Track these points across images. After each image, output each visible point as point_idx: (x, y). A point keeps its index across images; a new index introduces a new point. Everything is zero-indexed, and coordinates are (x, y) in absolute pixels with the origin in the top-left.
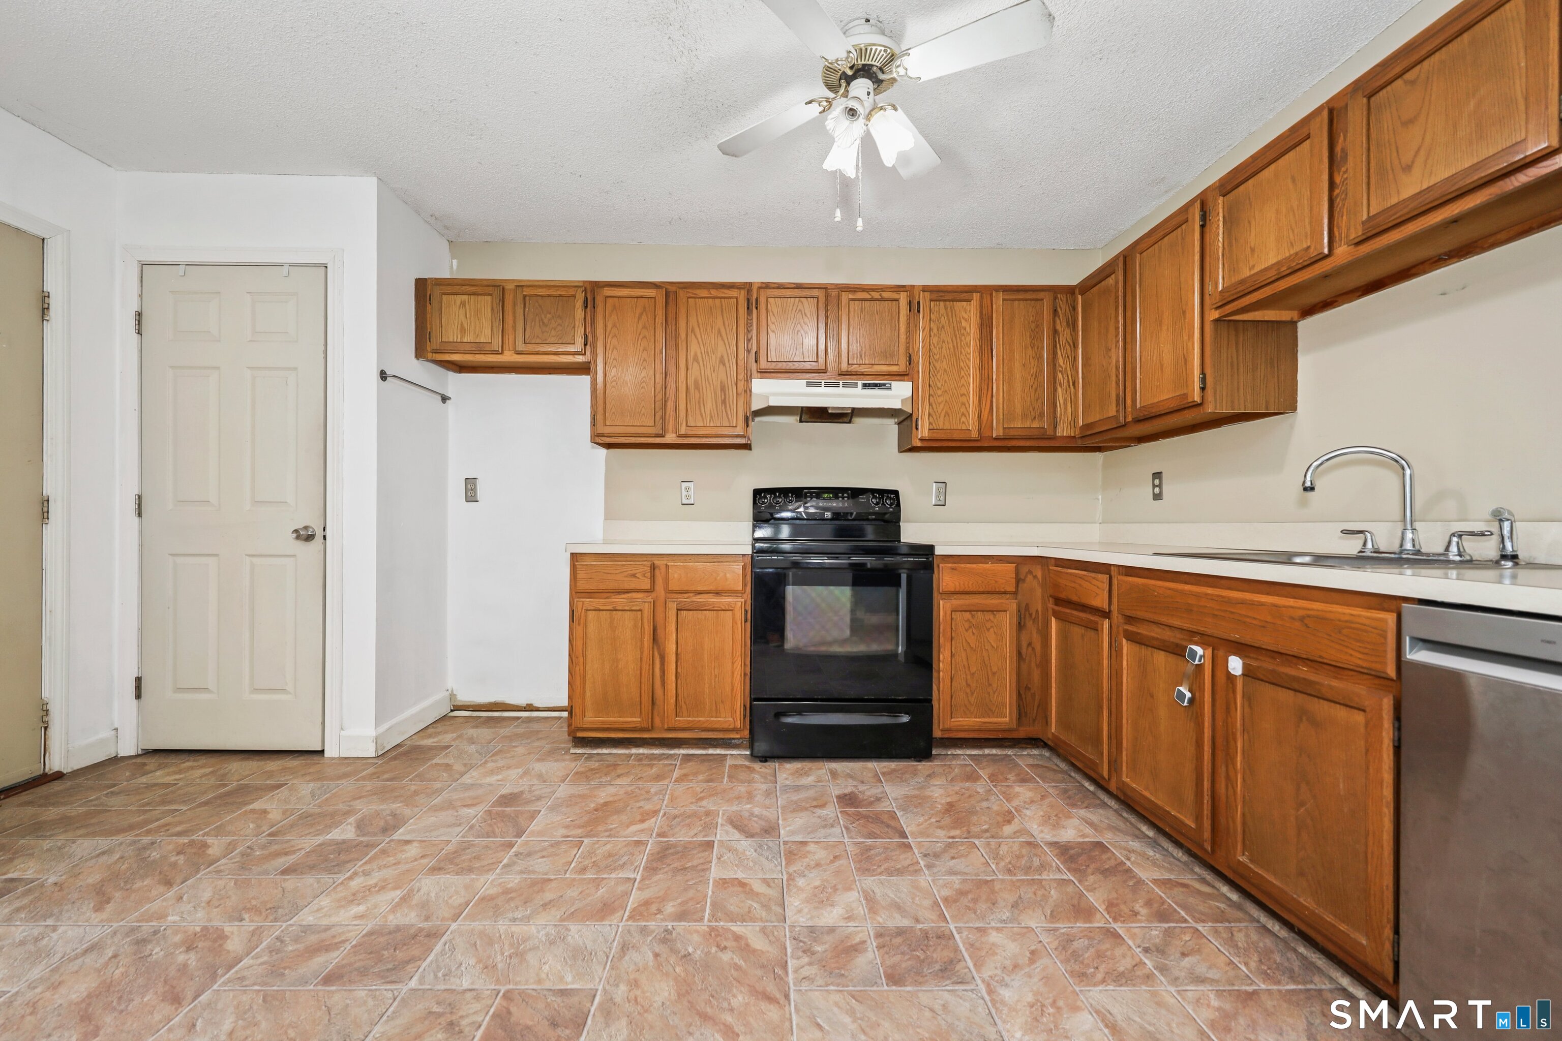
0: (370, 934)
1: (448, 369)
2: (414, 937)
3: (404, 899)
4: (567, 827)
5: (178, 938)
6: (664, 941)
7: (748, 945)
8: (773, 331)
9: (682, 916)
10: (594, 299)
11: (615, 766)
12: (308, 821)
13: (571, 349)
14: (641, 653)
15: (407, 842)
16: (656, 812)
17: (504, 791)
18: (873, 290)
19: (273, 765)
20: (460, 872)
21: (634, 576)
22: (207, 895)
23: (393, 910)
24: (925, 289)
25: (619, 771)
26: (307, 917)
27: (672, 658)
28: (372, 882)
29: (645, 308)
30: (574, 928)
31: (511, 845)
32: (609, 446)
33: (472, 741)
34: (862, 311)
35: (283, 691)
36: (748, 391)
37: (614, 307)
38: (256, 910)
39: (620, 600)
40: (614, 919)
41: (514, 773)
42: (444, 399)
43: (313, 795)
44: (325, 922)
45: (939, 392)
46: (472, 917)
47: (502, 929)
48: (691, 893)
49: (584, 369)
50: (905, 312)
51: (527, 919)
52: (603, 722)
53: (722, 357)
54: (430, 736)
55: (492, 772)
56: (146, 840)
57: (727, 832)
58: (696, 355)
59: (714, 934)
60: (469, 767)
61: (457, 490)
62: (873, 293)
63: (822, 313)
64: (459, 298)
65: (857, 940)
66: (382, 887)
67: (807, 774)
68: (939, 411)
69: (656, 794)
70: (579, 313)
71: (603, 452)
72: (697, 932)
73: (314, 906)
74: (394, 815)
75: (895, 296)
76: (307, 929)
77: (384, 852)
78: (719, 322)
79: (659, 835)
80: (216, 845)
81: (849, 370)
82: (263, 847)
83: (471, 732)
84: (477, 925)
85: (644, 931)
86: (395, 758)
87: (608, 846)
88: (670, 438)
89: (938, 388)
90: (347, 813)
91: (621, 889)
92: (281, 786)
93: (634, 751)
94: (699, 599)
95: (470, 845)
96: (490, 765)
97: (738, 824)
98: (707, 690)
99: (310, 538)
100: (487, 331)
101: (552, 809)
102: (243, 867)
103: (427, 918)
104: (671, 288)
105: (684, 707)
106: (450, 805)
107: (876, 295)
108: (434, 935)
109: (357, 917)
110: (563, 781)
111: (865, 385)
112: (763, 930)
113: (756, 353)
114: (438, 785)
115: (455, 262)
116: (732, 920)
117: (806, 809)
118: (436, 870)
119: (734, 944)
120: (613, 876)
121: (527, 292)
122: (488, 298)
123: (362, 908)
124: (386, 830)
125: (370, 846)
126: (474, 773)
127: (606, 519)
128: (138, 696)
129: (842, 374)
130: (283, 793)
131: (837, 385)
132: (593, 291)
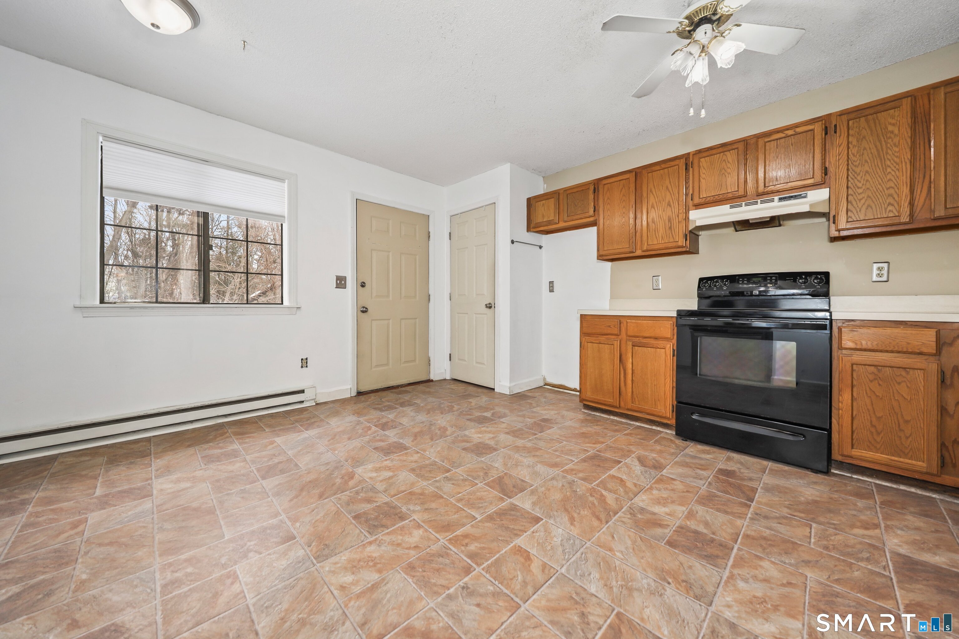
0: (480, 443)
1: (543, 234)
2: (490, 448)
3: (493, 438)
4: (561, 436)
5: (438, 427)
6: (569, 483)
7: (605, 500)
8: (704, 179)
9: (584, 479)
10: (598, 187)
11: (598, 421)
12: (481, 408)
13: (587, 215)
14: (614, 367)
15: (504, 423)
16: (603, 443)
17: (545, 417)
18: (788, 129)
19: (480, 390)
20: (514, 436)
21: (609, 326)
22: (448, 419)
23: (488, 439)
24: (842, 114)
25: (599, 423)
26: (467, 433)
27: (629, 372)
28: (487, 430)
29: (624, 185)
30: (539, 465)
31: (536, 434)
32: (612, 260)
33: (545, 397)
34: (777, 147)
35: (484, 364)
36: (687, 219)
37: (608, 189)
38: (456, 426)
39: (603, 338)
40: (556, 469)
41: (553, 412)
42: (541, 247)
43: (486, 401)
44: (470, 435)
45: (860, 191)
46: (509, 450)
47: (516, 456)
48: (594, 474)
49: (593, 224)
50: (820, 137)
51: (526, 457)
52: (595, 399)
53: (669, 202)
54: (531, 392)
55: (545, 410)
56: (442, 401)
57: (632, 461)
58: (653, 204)
59: (592, 491)
60: (538, 406)
61: (546, 287)
62: (787, 132)
63: (742, 157)
64: (542, 202)
65: (665, 523)
66: (489, 432)
67: (708, 453)
68: (860, 206)
69: (609, 436)
70: (591, 196)
71: (609, 264)
72: (586, 486)
73: (470, 431)
74: (504, 414)
75: (810, 127)
76: (465, 435)
77: (495, 423)
78: (667, 182)
79: (597, 451)
80: (456, 407)
81: (765, 191)
82: (466, 412)
83: (547, 394)
84: (509, 452)
85: (564, 477)
86: (515, 397)
87: (572, 447)
88: (639, 253)
89: (858, 188)
90: (492, 409)
91: (566, 462)
92: (478, 396)
93: (612, 417)
94: (645, 341)
95: (522, 430)
96: (546, 407)
97: (642, 461)
98: (649, 392)
99: (490, 307)
100: (552, 215)
101: (560, 428)
102: (459, 415)
103: (496, 445)
104: (638, 171)
105: (636, 399)
106: (524, 416)
107: (790, 132)
108: (495, 450)
109: (478, 437)
110: (571, 420)
111: (781, 199)
112: (617, 499)
113: (692, 195)
114: (524, 409)
115: (545, 185)
116: (605, 490)
117: (691, 467)
118: (507, 433)
119: (599, 497)
120: (566, 457)
121: (568, 192)
122: (553, 199)
123: (481, 436)
124: (500, 417)
125: (492, 420)
126: (538, 408)
127: (611, 298)
128: (450, 360)
129: (759, 195)
130: (479, 398)
131: (756, 203)
132: (598, 183)
